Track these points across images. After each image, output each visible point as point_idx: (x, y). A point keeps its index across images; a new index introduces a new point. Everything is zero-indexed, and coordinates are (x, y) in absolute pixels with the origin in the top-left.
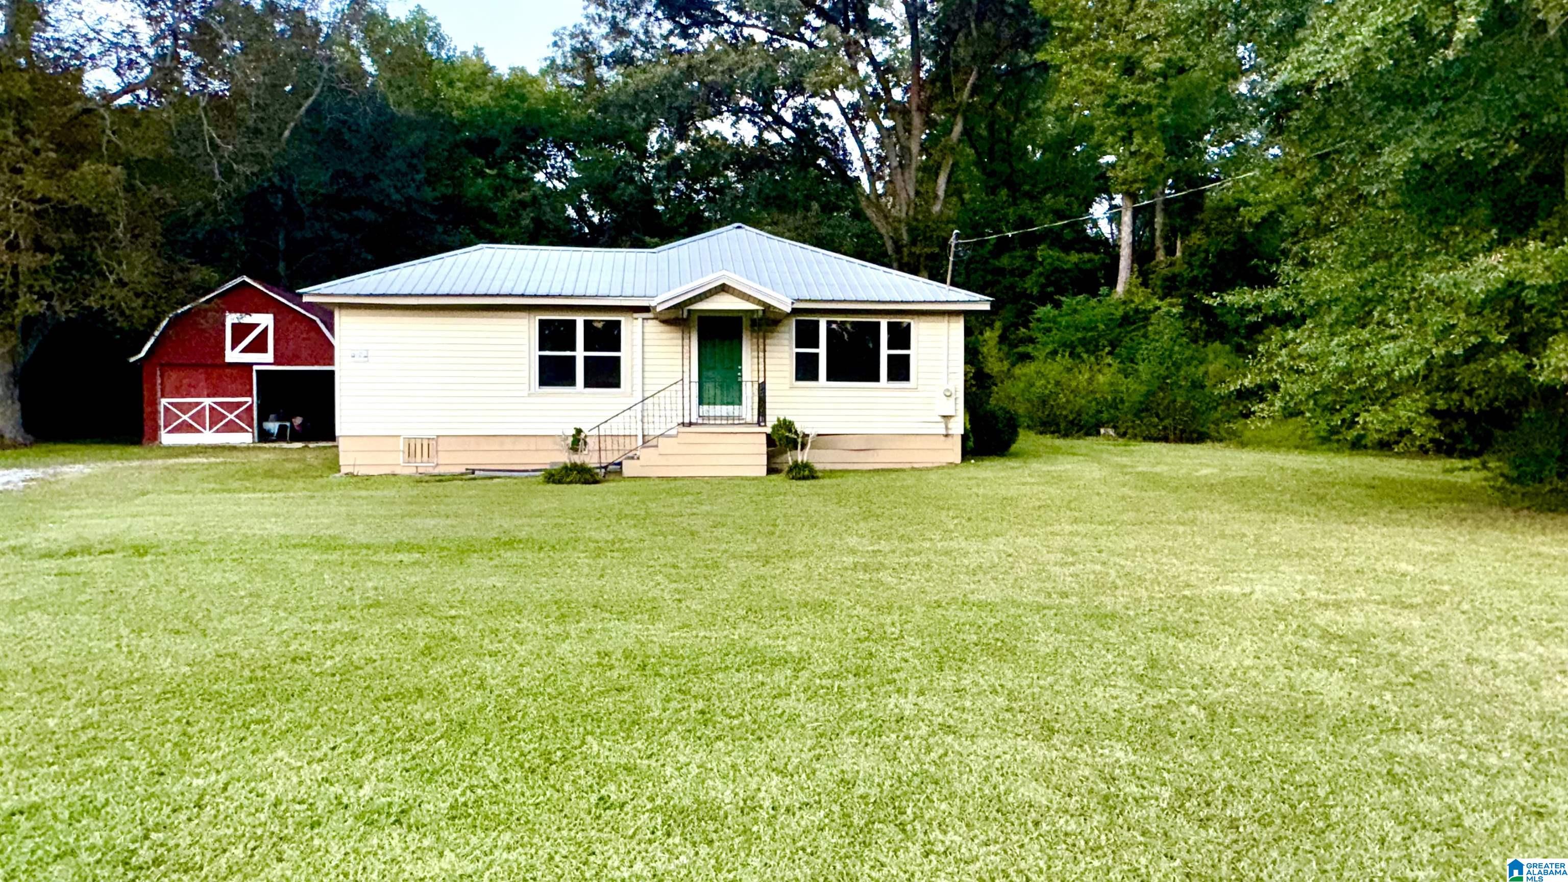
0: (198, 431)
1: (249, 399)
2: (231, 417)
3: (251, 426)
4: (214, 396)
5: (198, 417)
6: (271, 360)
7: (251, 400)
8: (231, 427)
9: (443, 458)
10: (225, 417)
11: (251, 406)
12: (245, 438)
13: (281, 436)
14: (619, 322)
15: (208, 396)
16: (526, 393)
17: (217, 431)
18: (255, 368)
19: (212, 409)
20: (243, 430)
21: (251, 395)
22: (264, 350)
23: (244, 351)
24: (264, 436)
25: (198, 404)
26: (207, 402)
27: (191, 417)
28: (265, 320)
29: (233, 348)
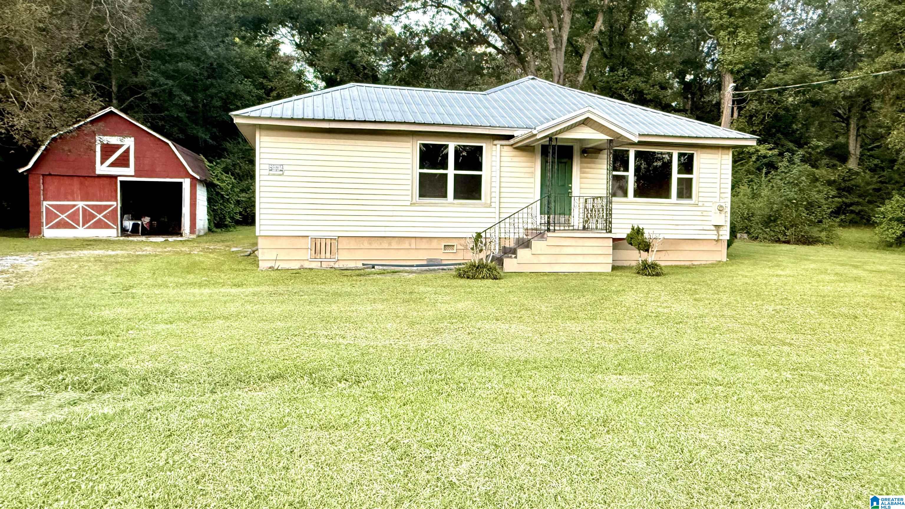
0: (75, 228)
1: (114, 203)
2: (100, 216)
3: (115, 223)
4: (87, 200)
5: (74, 216)
6: (133, 173)
7: (117, 204)
8: (99, 225)
9: (343, 255)
10: (95, 216)
11: (116, 208)
12: (112, 233)
13: (135, 231)
14: (481, 148)
15: (82, 200)
16: (408, 203)
17: (89, 228)
18: (119, 179)
19: (84, 210)
20: (108, 227)
21: (117, 201)
22: (127, 165)
23: (112, 165)
24: (124, 231)
25: (74, 206)
26: (81, 204)
27: (67, 217)
28: (129, 142)
29: (102, 163)
